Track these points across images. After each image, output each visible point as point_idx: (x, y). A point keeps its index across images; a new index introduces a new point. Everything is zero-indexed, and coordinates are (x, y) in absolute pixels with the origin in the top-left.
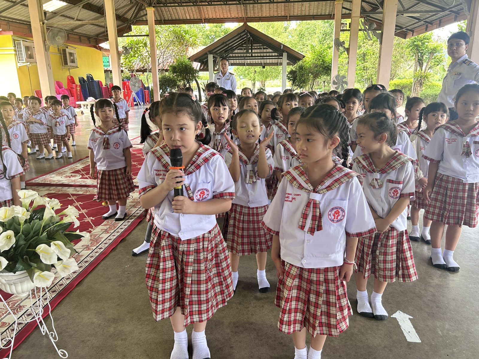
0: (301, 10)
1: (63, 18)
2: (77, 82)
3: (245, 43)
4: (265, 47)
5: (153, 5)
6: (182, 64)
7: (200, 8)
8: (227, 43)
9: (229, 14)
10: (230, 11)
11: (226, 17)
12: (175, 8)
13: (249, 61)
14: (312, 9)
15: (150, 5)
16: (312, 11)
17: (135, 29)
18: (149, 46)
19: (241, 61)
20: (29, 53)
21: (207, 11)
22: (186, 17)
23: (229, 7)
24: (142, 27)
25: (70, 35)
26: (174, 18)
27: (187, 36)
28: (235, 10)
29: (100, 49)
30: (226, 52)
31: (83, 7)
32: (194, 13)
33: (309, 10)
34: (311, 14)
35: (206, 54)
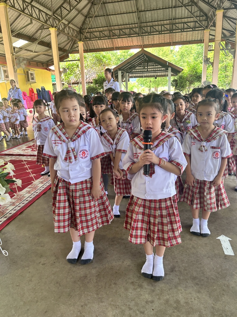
0: (181, 38)
1: (26, 51)
2: (35, 92)
3: (143, 62)
4: (156, 64)
5: (82, 40)
6: (101, 78)
7: (113, 40)
8: (131, 63)
9: (132, 43)
10: (132, 41)
11: (130, 45)
12: (97, 41)
13: (146, 74)
14: (189, 36)
15: (80, 40)
16: (188, 38)
17: (71, 56)
18: (80, 67)
19: (140, 75)
20: (6, 74)
21: (117, 42)
22: (104, 46)
23: (132, 38)
24: (76, 55)
25: (31, 62)
26: (96, 48)
27: (104, 60)
28: (136, 41)
29: (50, 70)
30: (130, 69)
31: (38, 44)
32: (109, 44)
33: (187, 37)
34: (188, 40)
35: (117, 71)
